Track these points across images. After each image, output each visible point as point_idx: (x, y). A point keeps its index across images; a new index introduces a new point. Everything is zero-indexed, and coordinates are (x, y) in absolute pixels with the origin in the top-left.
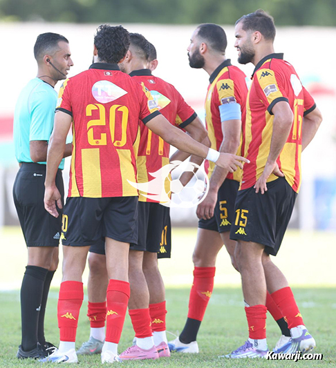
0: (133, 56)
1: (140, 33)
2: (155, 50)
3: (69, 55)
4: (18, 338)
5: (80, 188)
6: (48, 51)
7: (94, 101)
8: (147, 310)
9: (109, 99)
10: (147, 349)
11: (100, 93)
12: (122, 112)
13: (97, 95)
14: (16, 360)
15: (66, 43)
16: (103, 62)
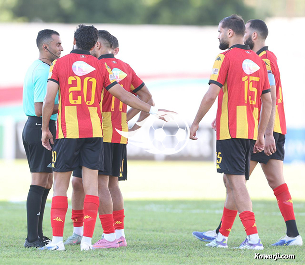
0: (102, 45)
1: (106, 30)
2: (117, 41)
3: (60, 44)
4: (25, 234)
5: (64, 132)
6: (46, 41)
7: (73, 75)
8: (111, 215)
9: (83, 74)
10: (111, 241)
11: (77, 69)
12: (92, 82)
13: (76, 71)
14: (24, 248)
15: (57, 36)
16: (80, 49)
